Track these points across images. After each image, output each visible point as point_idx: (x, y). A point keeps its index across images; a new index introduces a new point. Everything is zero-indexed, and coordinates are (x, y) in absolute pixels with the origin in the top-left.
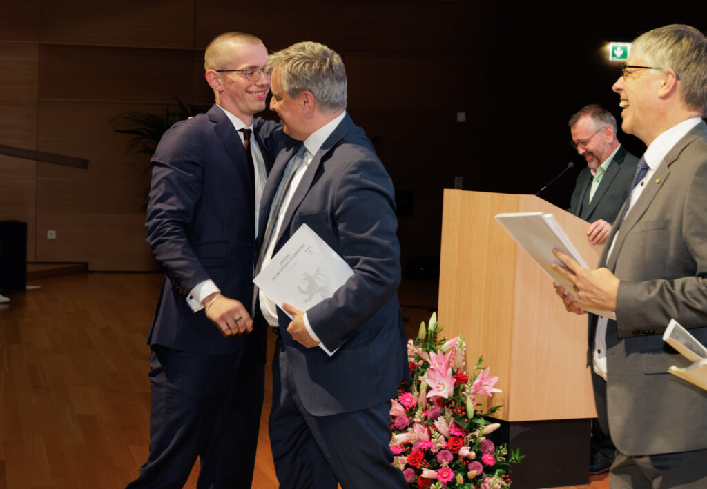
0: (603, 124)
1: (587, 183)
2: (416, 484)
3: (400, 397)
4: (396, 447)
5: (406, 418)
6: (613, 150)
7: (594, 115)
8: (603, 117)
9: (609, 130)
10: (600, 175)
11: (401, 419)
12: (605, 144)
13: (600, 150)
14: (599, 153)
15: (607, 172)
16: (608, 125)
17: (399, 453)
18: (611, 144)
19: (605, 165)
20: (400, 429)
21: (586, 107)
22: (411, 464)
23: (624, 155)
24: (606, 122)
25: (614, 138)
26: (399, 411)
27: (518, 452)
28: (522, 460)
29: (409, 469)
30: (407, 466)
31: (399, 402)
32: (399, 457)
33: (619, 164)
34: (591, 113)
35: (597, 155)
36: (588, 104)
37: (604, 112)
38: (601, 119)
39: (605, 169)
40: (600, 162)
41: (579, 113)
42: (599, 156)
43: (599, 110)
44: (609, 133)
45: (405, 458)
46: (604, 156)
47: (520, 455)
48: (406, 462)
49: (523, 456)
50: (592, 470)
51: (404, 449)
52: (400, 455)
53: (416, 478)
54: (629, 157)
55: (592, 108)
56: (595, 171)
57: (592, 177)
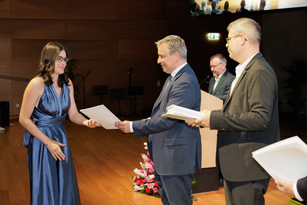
0: (222, 62)
1: (213, 83)
2: (158, 193)
3: (151, 162)
4: (150, 180)
5: (153, 169)
6: (224, 71)
7: (220, 58)
8: (223, 59)
9: (224, 64)
10: (218, 81)
11: (151, 170)
12: (221, 69)
13: (219, 71)
14: (219, 73)
15: (221, 80)
16: (224, 63)
17: (151, 182)
18: (224, 70)
19: (220, 77)
20: (152, 173)
21: (218, 54)
22: (156, 186)
23: (227, 73)
24: (223, 61)
25: (225, 68)
26: (151, 167)
27: (194, 180)
28: (195, 183)
29: (155, 188)
30: (154, 187)
31: (150, 164)
32: (151, 183)
33: (225, 76)
34: (219, 56)
35: (218, 73)
36: (218, 53)
37: (224, 58)
38: (222, 60)
39: (220, 78)
40: (218, 75)
41: (214, 56)
42: (218, 74)
43: (222, 56)
44: (223, 65)
45: (154, 184)
46: (220, 73)
47: (195, 181)
48: (154, 185)
49: (196, 182)
50: (219, 186)
51: (153, 181)
52: (152, 183)
53: (158, 191)
54: (229, 74)
55: (220, 55)
56: (217, 78)
57: (215, 81)
